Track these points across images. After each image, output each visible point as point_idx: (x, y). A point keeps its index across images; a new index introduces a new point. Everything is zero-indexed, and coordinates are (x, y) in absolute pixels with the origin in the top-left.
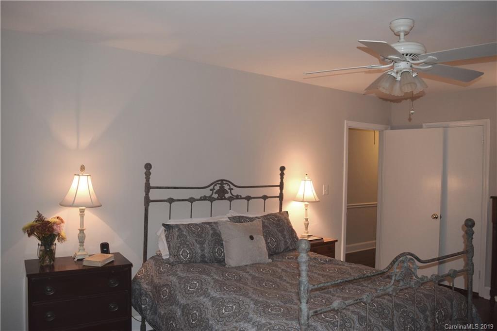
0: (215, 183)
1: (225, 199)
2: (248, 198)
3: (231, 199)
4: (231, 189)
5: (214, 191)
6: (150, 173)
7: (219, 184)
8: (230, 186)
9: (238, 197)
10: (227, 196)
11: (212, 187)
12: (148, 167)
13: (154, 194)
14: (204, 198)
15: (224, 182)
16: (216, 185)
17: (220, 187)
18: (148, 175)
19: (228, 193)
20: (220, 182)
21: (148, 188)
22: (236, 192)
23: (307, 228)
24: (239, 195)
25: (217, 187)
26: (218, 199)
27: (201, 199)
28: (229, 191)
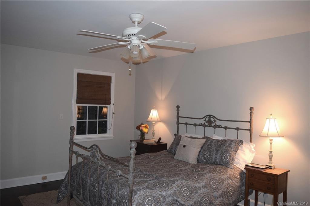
0: (206, 116)
1: (211, 126)
2: (226, 128)
3: (215, 127)
4: (215, 121)
5: (206, 121)
6: (179, 110)
7: (208, 117)
8: (214, 119)
9: (219, 127)
10: (213, 125)
11: (204, 119)
12: (178, 107)
13: (181, 120)
14: (201, 125)
15: (211, 116)
16: (206, 118)
17: (209, 119)
18: (178, 110)
19: (213, 123)
20: (208, 116)
21: (178, 117)
22: (218, 123)
23: (271, 159)
24: (220, 125)
25: (207, 119)
26: (208, 126)
27: (199, 125)
28: (214, 122)
